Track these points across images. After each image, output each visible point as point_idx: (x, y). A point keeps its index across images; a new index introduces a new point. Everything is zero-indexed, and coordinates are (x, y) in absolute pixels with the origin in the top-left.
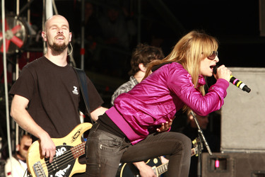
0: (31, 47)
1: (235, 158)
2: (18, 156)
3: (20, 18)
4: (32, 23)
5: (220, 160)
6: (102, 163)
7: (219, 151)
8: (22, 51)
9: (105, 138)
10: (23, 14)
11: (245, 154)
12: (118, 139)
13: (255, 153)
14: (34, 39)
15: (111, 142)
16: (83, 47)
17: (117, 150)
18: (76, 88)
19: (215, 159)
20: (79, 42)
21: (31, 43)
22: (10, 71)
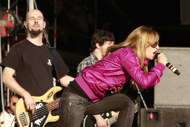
0: (18, 32)
1: (164, 112)
2: (9, 111)
3: (11, 12)
4: (19, 15)
5: (153, 113)
6: (71, 116)
7: (153, 107)
8: (12, 35)
9: (73, 98)
10: (13, 9)
11: (172, 109)
12: (83, 99)
13: (178, 109)
14: (20, 26)
15: (78, 101)
16: (55, 32)
17: (82, 107)
18: (50, 61)
19: (150, 113)
20: (53, 29)
21: (18, 30)
22: (3, 49)
